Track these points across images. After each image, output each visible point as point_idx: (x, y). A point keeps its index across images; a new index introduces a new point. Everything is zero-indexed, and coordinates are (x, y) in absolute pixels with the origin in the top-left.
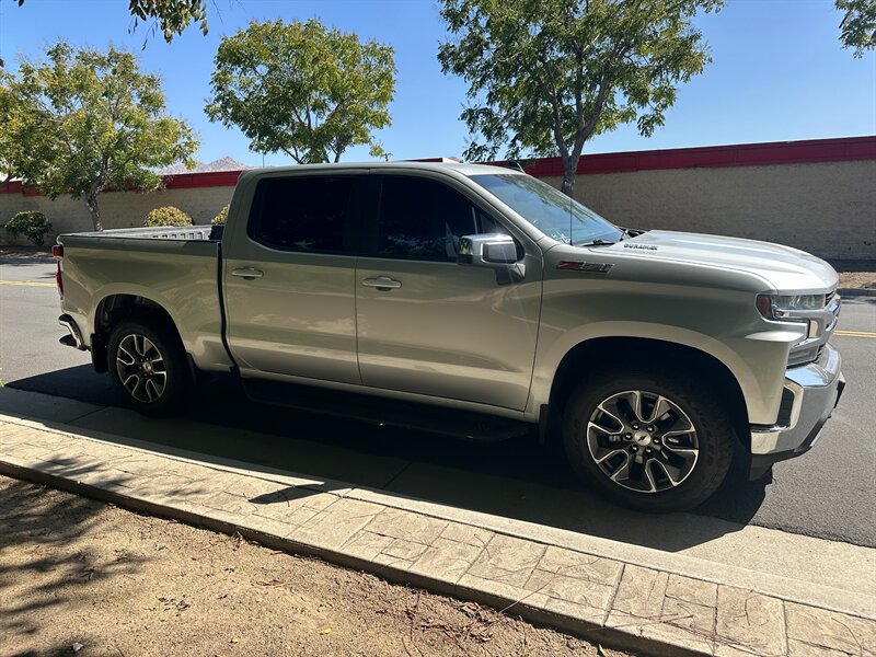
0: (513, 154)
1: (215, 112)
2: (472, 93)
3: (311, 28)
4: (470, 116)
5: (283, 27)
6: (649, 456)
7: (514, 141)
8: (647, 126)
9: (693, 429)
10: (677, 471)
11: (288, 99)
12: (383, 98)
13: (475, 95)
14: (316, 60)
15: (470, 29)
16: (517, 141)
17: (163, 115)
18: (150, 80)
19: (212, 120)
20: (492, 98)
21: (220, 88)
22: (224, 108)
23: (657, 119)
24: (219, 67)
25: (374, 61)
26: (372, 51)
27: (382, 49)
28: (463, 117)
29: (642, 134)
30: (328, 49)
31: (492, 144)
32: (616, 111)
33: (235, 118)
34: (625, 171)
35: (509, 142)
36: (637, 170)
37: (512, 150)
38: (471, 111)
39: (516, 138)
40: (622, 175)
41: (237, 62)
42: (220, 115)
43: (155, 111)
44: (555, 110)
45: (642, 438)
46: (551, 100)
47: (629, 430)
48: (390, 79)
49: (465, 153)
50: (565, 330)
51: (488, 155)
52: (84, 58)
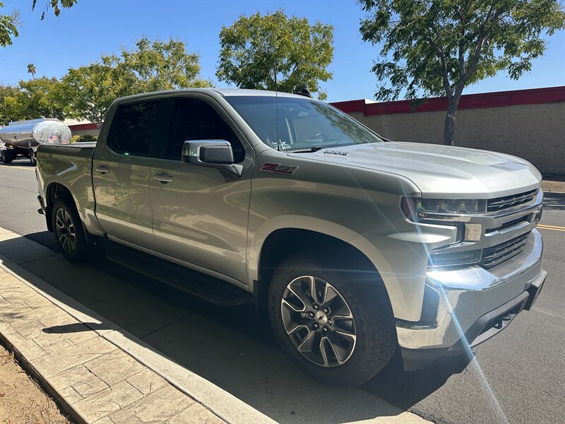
0: (410, 94)
1: (221, 75)
2: (384, 52)
3: (277, 17)
4: (379, 69)
5: (261, 17)
6: (325, 334)
7: (411, 86)
8: (516, 71)
9: (351, 316)
10: (343, 351)
11: (263, 64)
12: (325, 61)
13: (386, 54)
14: (279, 38)
15: (380, 8)
16: (414, 85)
17: (197, 78)
18: (193, 58)
19: (220, 80)
20: (397, 56)
21: (222, 60)
22: (226, 72)
23: (525, 66)
24: (223, 46)
25: (319, 36)
26: (318, 30)
27: (325, 28)
28: (374, 70)
29: (511, 76)
30: (288, 30)
31: (396, 88)
32: (494, 61)
33: (233, 79)
34: (499, 106)
35: (408, 86)
36: (510, 105)
37: (410, 91)
38: (379, 65)
39: (413, 83)
40: (497, 109)
41: (232, 42)
42: (224, 76)
43: (194, 76)
44: (443, 63)
45: (321, 318)
46: (440, 55)
47: (311, 308)
48: (328, 47)
49: (376, 94)
50: (266, 218)
51: (392, 95)
52: (156, 47)
